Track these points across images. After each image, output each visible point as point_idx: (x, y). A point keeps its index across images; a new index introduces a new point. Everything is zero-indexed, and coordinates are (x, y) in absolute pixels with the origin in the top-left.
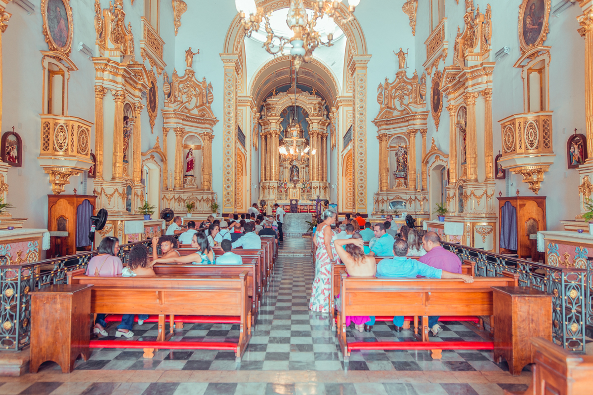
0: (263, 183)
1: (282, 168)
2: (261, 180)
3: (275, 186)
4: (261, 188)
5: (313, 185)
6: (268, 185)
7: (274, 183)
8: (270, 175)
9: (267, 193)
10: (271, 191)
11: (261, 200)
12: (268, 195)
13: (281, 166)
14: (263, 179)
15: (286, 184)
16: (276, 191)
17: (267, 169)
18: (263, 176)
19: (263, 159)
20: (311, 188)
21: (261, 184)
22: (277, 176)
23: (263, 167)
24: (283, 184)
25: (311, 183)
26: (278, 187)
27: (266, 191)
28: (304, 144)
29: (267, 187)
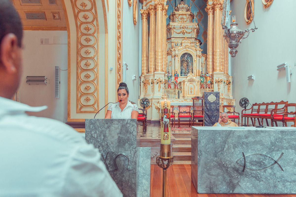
0: (144, 77)
1: (170, 57)
2: (142, 73)
3: (161, 79)
4: (142, 84)
5: (216, 78)
6: (151, 78)
7: (160, 76)
8: (155, 65)
9: (151, 90)
10: (156, 86)
11: (142, 100)
12: (151, 93)
13: (168, 54)
14: (145, 71)
15: (176, 77)
16: (162, 86)
17: (150, 57)
18: (145, 68)
19: (145, 45)
20: (212, 83)
21: (143, 79)
22: (164, 67)
23: (145, 55)
24: (173, 78)
25: (212, 75)
26: (166, 82)
27: (149, 87)
28: (195, 30)
29: (150, 81)
